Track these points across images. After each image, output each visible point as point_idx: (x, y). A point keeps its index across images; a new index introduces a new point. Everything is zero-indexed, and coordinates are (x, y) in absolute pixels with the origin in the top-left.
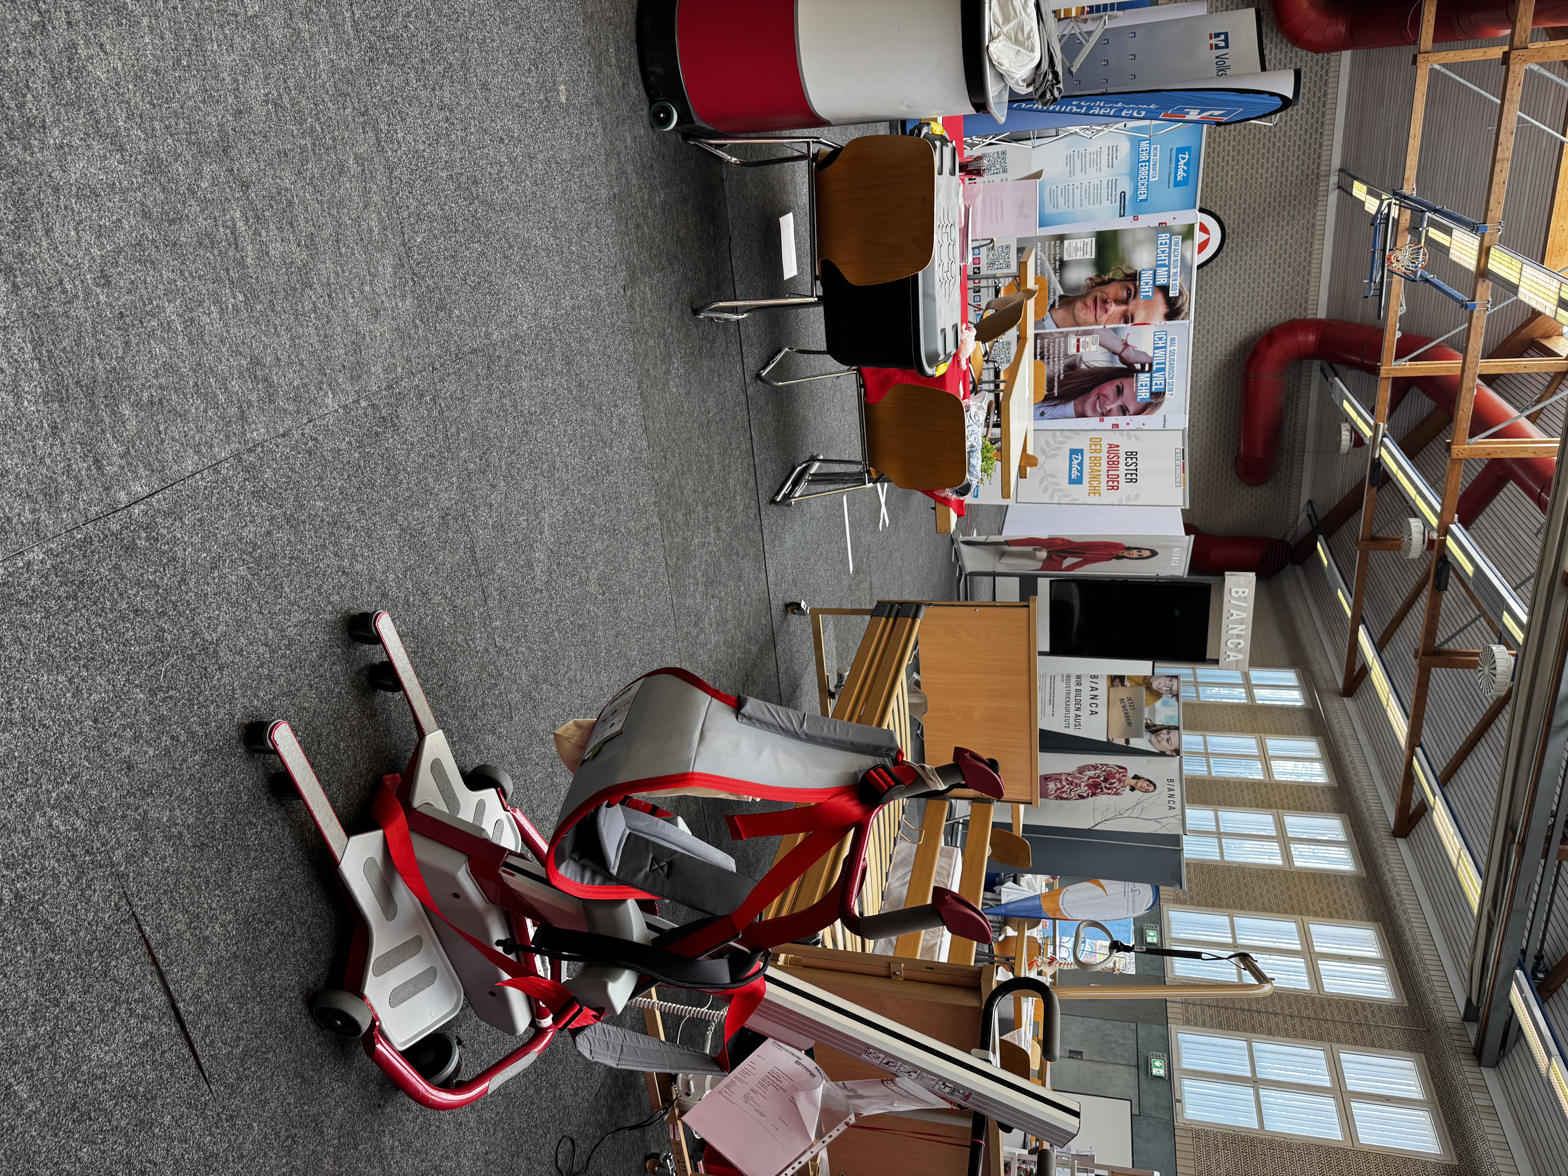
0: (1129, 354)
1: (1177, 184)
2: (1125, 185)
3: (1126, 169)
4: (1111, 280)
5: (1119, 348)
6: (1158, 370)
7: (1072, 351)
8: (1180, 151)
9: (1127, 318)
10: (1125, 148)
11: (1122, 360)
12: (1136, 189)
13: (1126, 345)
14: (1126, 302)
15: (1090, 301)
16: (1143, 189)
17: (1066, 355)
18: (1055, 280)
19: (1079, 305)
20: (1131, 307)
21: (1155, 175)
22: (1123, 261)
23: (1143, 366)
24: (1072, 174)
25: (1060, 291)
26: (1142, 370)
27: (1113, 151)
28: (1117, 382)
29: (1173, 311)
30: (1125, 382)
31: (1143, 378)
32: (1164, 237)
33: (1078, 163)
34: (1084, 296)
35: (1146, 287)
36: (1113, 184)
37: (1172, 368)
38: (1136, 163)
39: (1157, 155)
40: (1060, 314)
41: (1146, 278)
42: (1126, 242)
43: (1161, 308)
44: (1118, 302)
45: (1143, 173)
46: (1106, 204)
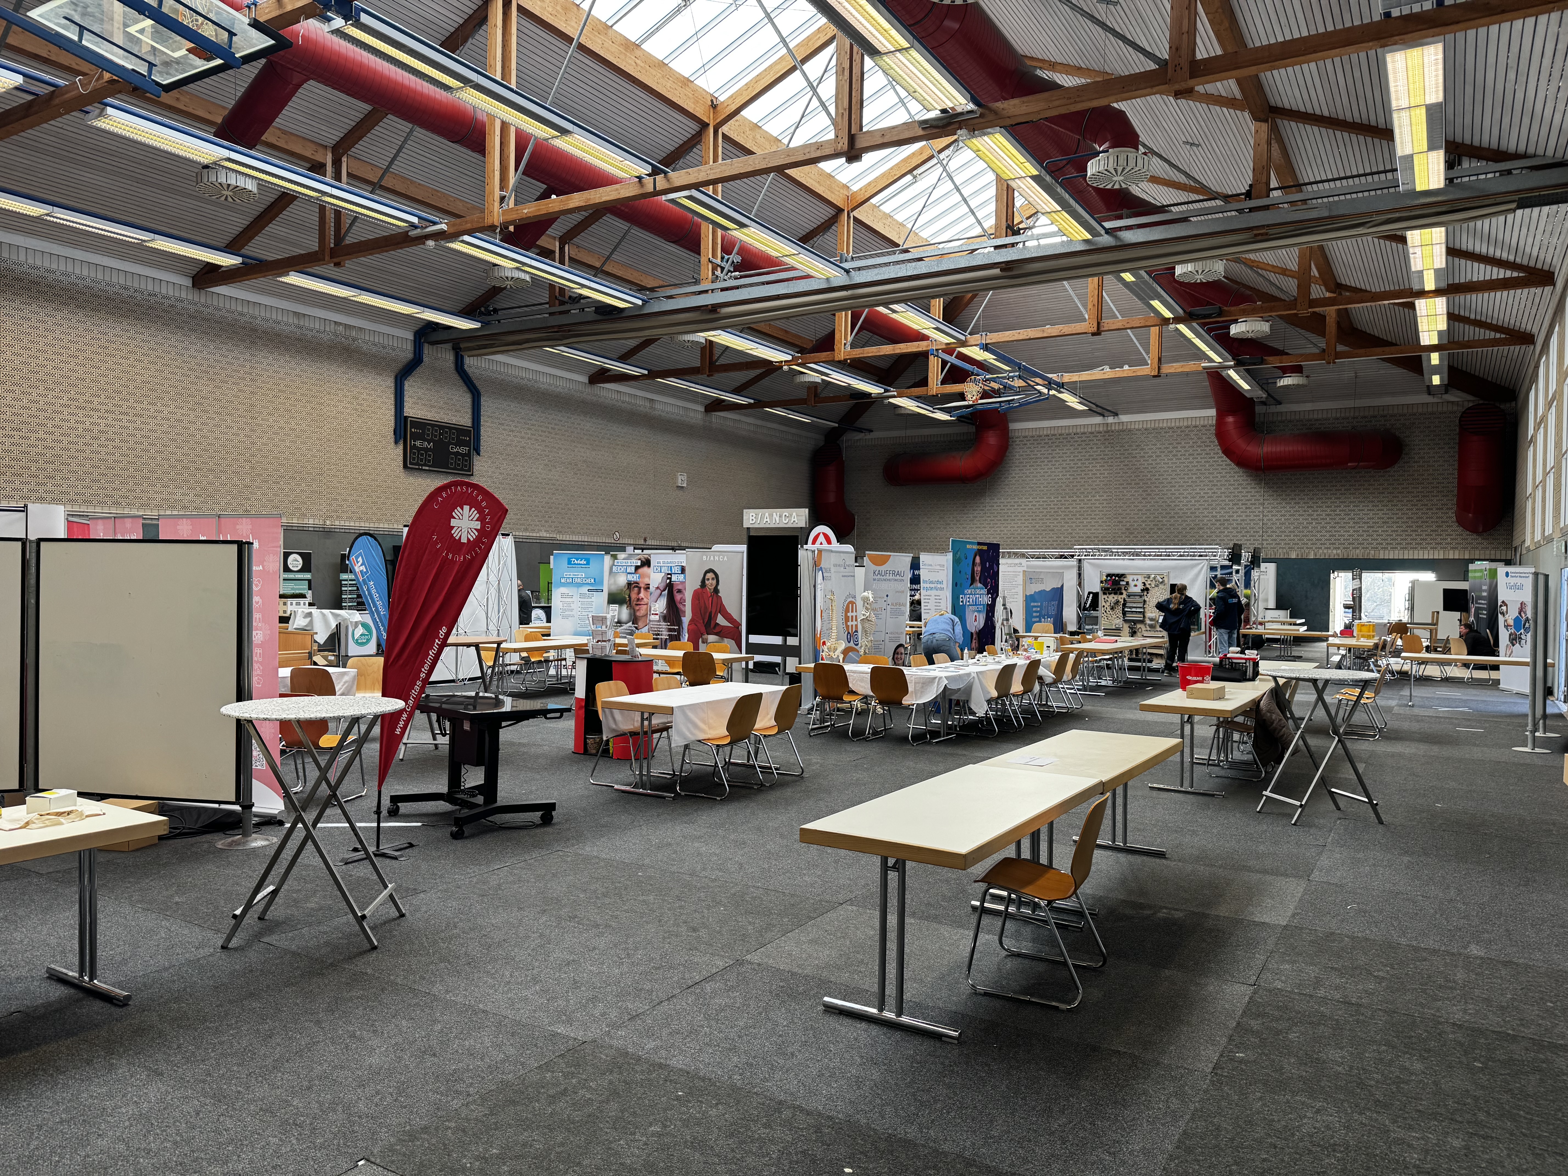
0: (662, 587)
1: (588, 564)
2: (584, 590)
3: (575, 589)
4: (629, 596)
5: (659, 592)
6: (671, 570)
7: (657, 617)
8: (569, 563)
9: (647, 587)
10: (563, 590)
11: (664, 590)
12: (588, 584)
13: (658, 588)
14: (640, 588)
15: (637, 608)
16: (588, 581)
17: (659, 621)
18: (625, 626)
19: (638, 614)
20: (642, 585)
21: (580, 575)
22: (622, 590)
23: (668, 578)
24: (573, 616)
25: (630, 624)
26: (670, 579)
27: (563, 595)
28: (675, 592)
29: (647, 563)
30: (675, 588)
31: (674, 578)
32: (614, 568)
33: (567, 613)
34: (634, 610)
35: (634, 578)
36: (582, 595)
37: (671, 563)
38: (572, 584)
39: (570, 574)
40: (640, 624)
41: (631, 578)
42: (614, 588)
43: (645, 569)
44: (639, 593)
45: (579, 581)
46: (593, 599)
